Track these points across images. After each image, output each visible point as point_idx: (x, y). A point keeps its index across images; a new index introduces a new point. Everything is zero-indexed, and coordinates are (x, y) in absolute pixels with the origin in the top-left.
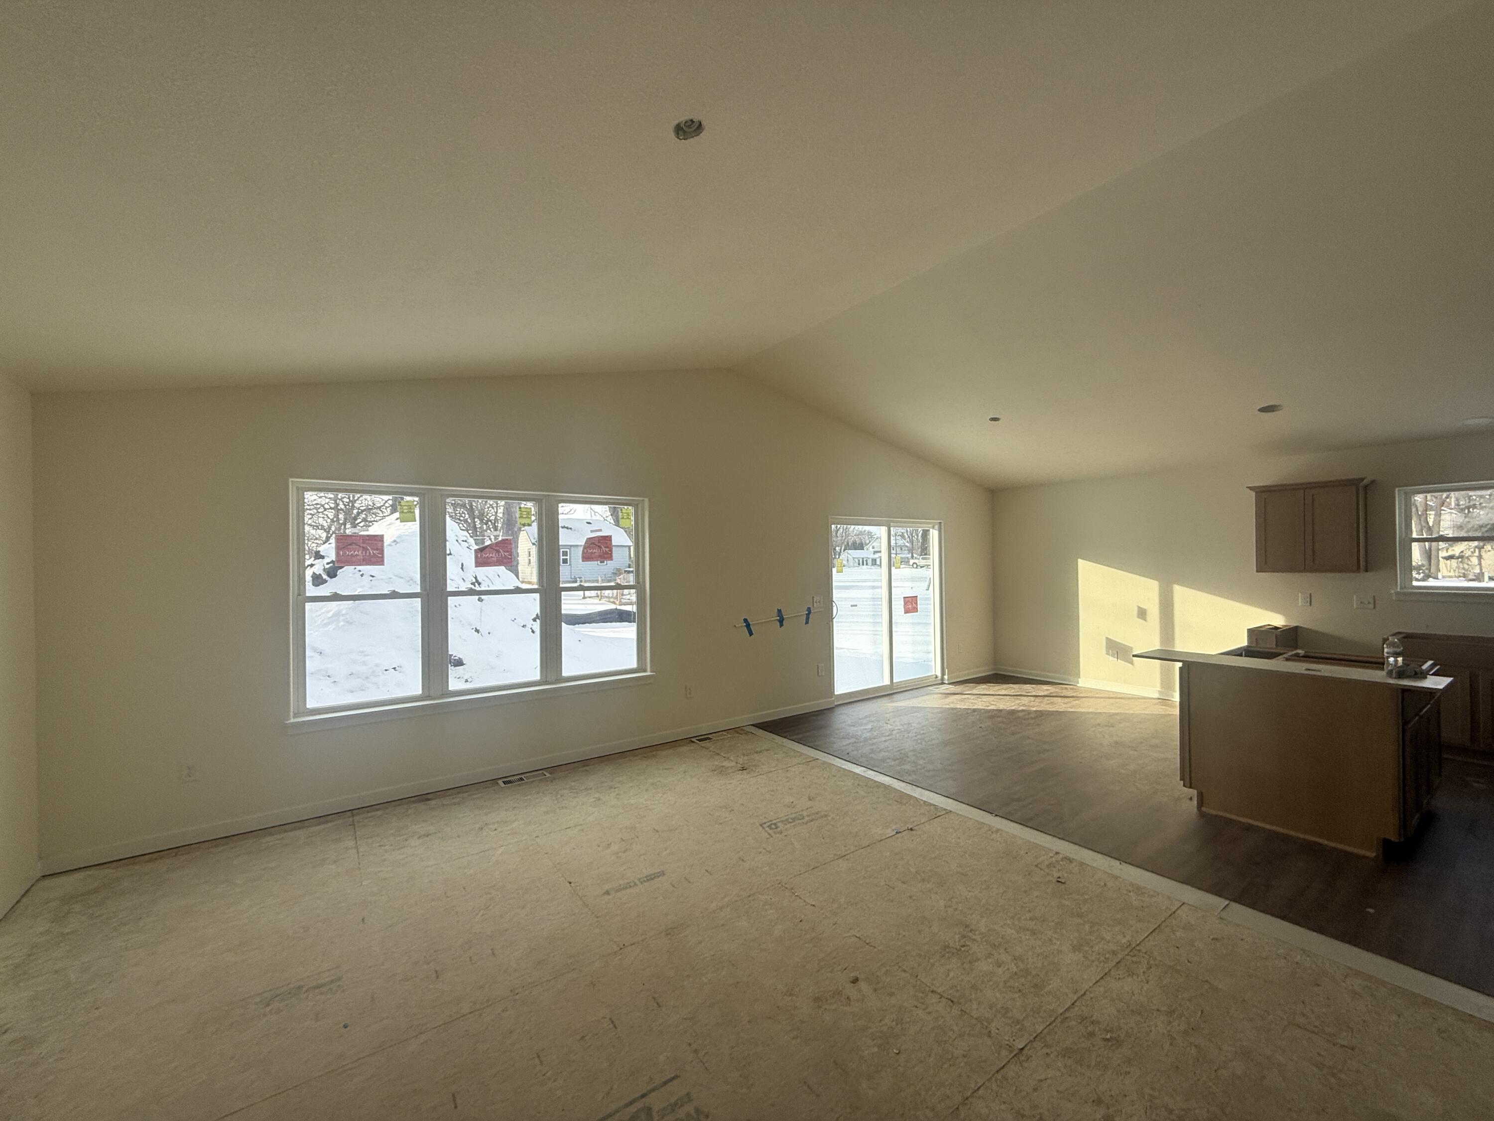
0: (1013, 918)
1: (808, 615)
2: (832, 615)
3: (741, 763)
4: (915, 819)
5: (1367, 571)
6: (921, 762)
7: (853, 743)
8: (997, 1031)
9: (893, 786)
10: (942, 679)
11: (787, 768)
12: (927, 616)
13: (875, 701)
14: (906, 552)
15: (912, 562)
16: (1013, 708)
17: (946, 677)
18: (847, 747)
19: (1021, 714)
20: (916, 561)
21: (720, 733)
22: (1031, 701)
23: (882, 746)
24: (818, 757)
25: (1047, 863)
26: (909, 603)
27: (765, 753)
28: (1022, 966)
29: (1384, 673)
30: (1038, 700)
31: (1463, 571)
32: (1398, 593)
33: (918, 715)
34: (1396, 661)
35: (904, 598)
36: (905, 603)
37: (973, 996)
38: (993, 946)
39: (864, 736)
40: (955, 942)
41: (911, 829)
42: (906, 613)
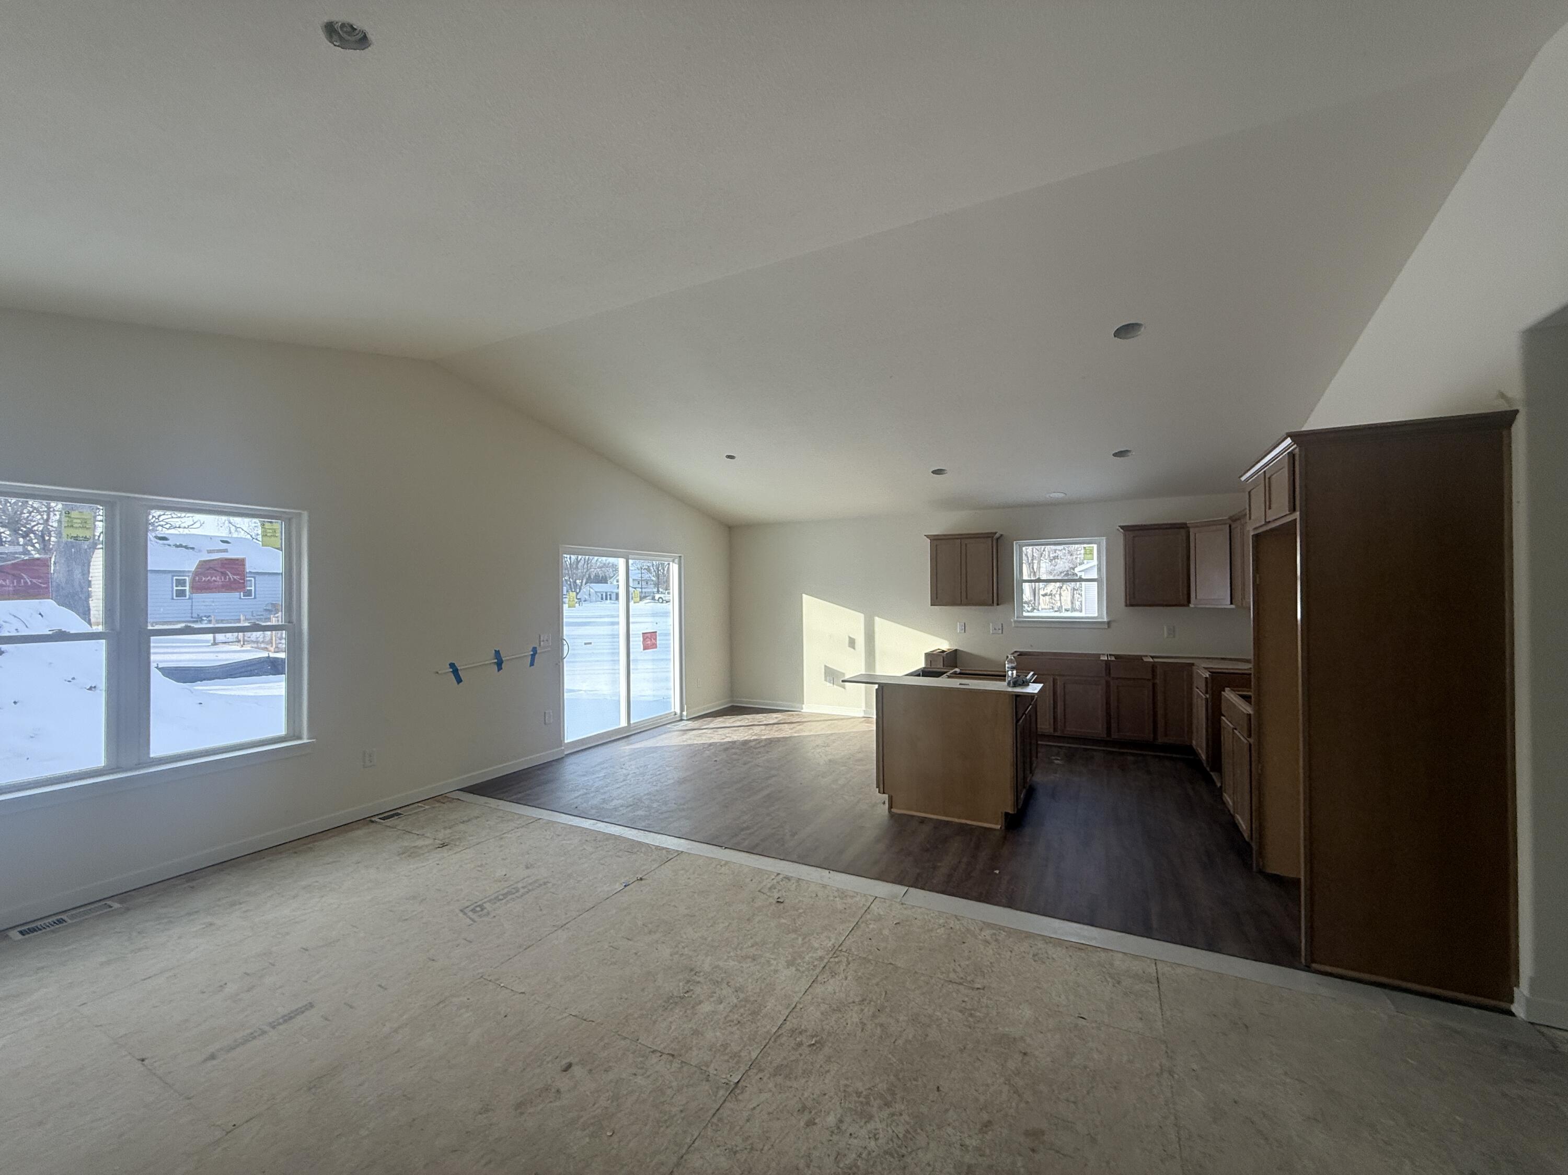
0: (736, 949)
1: (533, 656)
2: (563, 654)
3: (441, 838)
4: (645, 867)
5: (998, 604)
6: (655, 805)
7: (583, 795)
8: (715, 1072)
9: (623, 836)
10: (681, 715)
11: (500, 835)
12: (667, 651)
13: (610, 745)
14: (652, 586)
15: (657, 596)
16: (746, 738)
17: (685, 713)
18: (575, 800)
19: (753, 744)
20: (662, 596)
21: (416, 805)
22: (762, 730)
23: (615, 794)
24: (540, 817)
25: (769, 885)
26: (648, 639)
27: (475, 821)
28: (742, 996)
29: (1006, 683)
30: (769, 728)
31: (1051, 605)
32: (1015, 622)
33: (654, 755)
34: (1012, 674)
35: (643, 633)
36: (644, 640)
37: (694, 1042)
38: (717, 983)
39: (596, 785)
40: (679, 990)
41: (641, 879)
42: (645, 648)
